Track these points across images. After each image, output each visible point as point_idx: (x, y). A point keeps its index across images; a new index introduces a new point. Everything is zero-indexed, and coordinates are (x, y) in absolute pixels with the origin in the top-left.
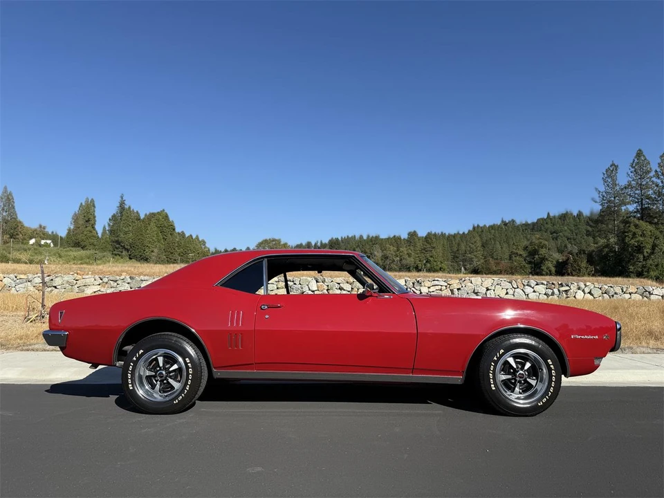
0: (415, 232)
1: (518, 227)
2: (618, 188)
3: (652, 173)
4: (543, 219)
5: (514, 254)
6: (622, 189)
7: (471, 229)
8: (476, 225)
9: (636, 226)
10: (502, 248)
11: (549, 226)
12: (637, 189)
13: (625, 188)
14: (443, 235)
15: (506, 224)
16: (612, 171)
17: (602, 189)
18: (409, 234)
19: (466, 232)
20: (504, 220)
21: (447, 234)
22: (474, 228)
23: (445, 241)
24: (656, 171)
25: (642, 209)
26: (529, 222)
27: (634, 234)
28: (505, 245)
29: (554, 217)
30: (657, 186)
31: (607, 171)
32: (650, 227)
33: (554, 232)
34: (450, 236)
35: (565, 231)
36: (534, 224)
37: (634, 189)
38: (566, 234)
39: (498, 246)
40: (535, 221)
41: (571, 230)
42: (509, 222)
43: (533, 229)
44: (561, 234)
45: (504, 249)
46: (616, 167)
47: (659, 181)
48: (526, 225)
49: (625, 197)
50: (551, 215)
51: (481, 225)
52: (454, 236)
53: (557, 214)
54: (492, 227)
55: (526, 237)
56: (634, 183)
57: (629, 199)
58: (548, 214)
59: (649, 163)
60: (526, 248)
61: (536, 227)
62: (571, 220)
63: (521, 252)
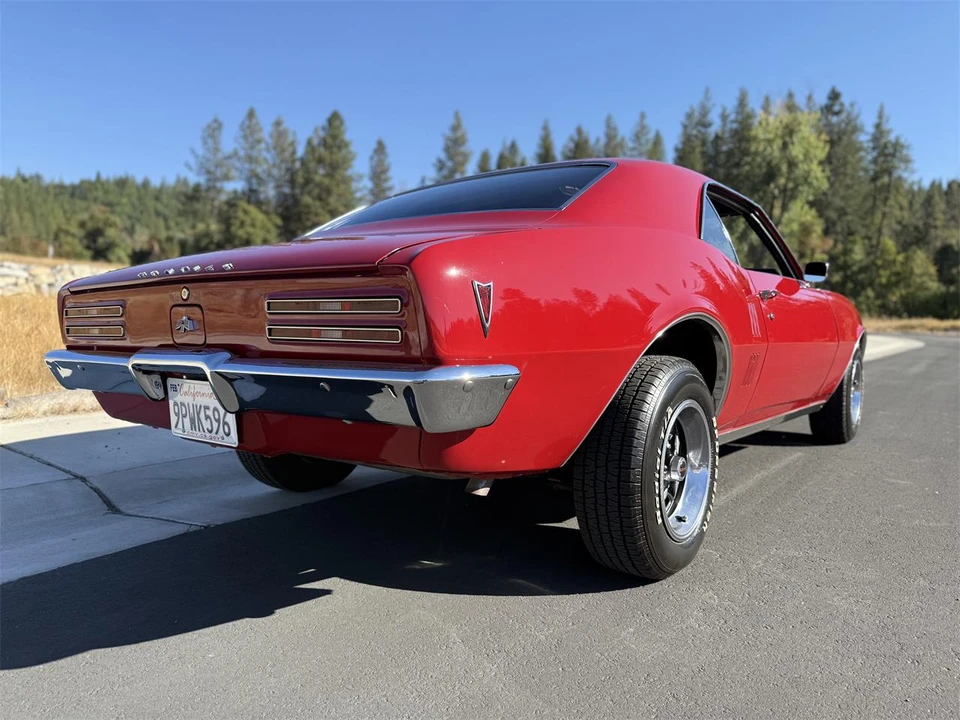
1: (47, 187)
2: (220, 155)
4: (89, 182)
5: (63, 231)
6: (226, 158)
9: (246, 212)
11: (100, 194)
12: (245, 162)
13: (230, 157)
15: (25, 180)
16: (214, 130)
17: (200, 151)
20: (22, 172)
24: (267, 143)
25: (250, 190)
26: (67, 183)
27: (243, 222)
28: (27, 215)
29: (108, 181)
30: (267, 162)
31: (207, 128)
32: (261, 216)
33: (108, 204)
35: (125, 205)
36: (74, 187)
37: (242, 161)
38: (127, 210)
39: (14, 215)
40: (77, 182)
41: (133, 205)
42: (31, 177)
43: (72, 195)
44: (118, 208)
45: (26, 221)
46: (221, 124)
47: (269, 156)
48: (60, 189)
49: (229, 169)
50: (103, 177)
53: (112, 178)
55: (62, 206)
56: (242, 153)
57: (234, 173)
58: (98, 176)
59: (261, 130)
60: (82, 225)
61: (79, 192)
62: (134, 190)
63: (74, 229)
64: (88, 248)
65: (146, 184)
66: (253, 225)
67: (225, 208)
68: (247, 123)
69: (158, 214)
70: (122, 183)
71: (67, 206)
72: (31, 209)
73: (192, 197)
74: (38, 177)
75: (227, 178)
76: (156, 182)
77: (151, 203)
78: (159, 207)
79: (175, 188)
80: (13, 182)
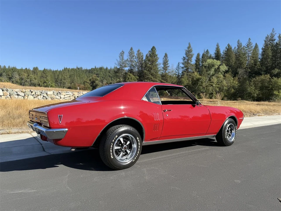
0: (37, 67)
1: (83, 70)
2: (124, 60)
3: (135, 57)
4: (93, 68)
5: (86, 82)
6: (125, 61)
7: (63, 69)
8: (66, 68)
9: (129, 75)
10: (77, 79)
11: (96, 72)
12: (130, 62)
13: (126, 61)
14: (50, 70)
15: (78, 69)
16: (122, 54)
17: (119, 60)
18: (34, 68)
19: (61, 70)
20: (78, 67)
21: (52, 70)
22: (65, 69)
23: (52, 73)
24: (136, 56)
25: (131, 69)
26: (88, 69)
27: (129, 78)
28: (78, 78)
29: (98, 68)
30: (136, 62)
31: (121, 53)
32: (133, 76)
33: (97, 74)
34: (53, 71)
35: (102, 74)
36: (90, 70)
37: (129, 62)
38: (102, 75)
39: (76, 78)
40: (90, 69)
41: (103, 74)
42: (80, 68)
43: (89, 72)
44: (100, 75)
45: (78, 79)
46: (124, 52)
47: (136, 60)
48: (87, 70)
49: (126, 64)
50: (97, 67)
51: (68, 68)
52: (56, 71)
53: (99, 67)
54: (73, 69)
55: (87, 75)
56: (129, 60)
57: (127, 65)
58: (95, 67)
59: (134, 53)
60: (90, 80)
61: (91, 71)
62: (104, 70)
63: (88, 81)
64: (91, 86)
65: (107, 68)
66: (131, 79)
67: (124, 74)
68: (130, 51)
69: (109, 76)
70: (101, 69)
71: (88, 75)
72: (79, 76)
73: (117, 72)
74: (81, 68)
75: (125, 67)
76: (109, 68)
77: (108, 73)
78: (110, 74)
79: (114, 69)
80: (76, 69)
